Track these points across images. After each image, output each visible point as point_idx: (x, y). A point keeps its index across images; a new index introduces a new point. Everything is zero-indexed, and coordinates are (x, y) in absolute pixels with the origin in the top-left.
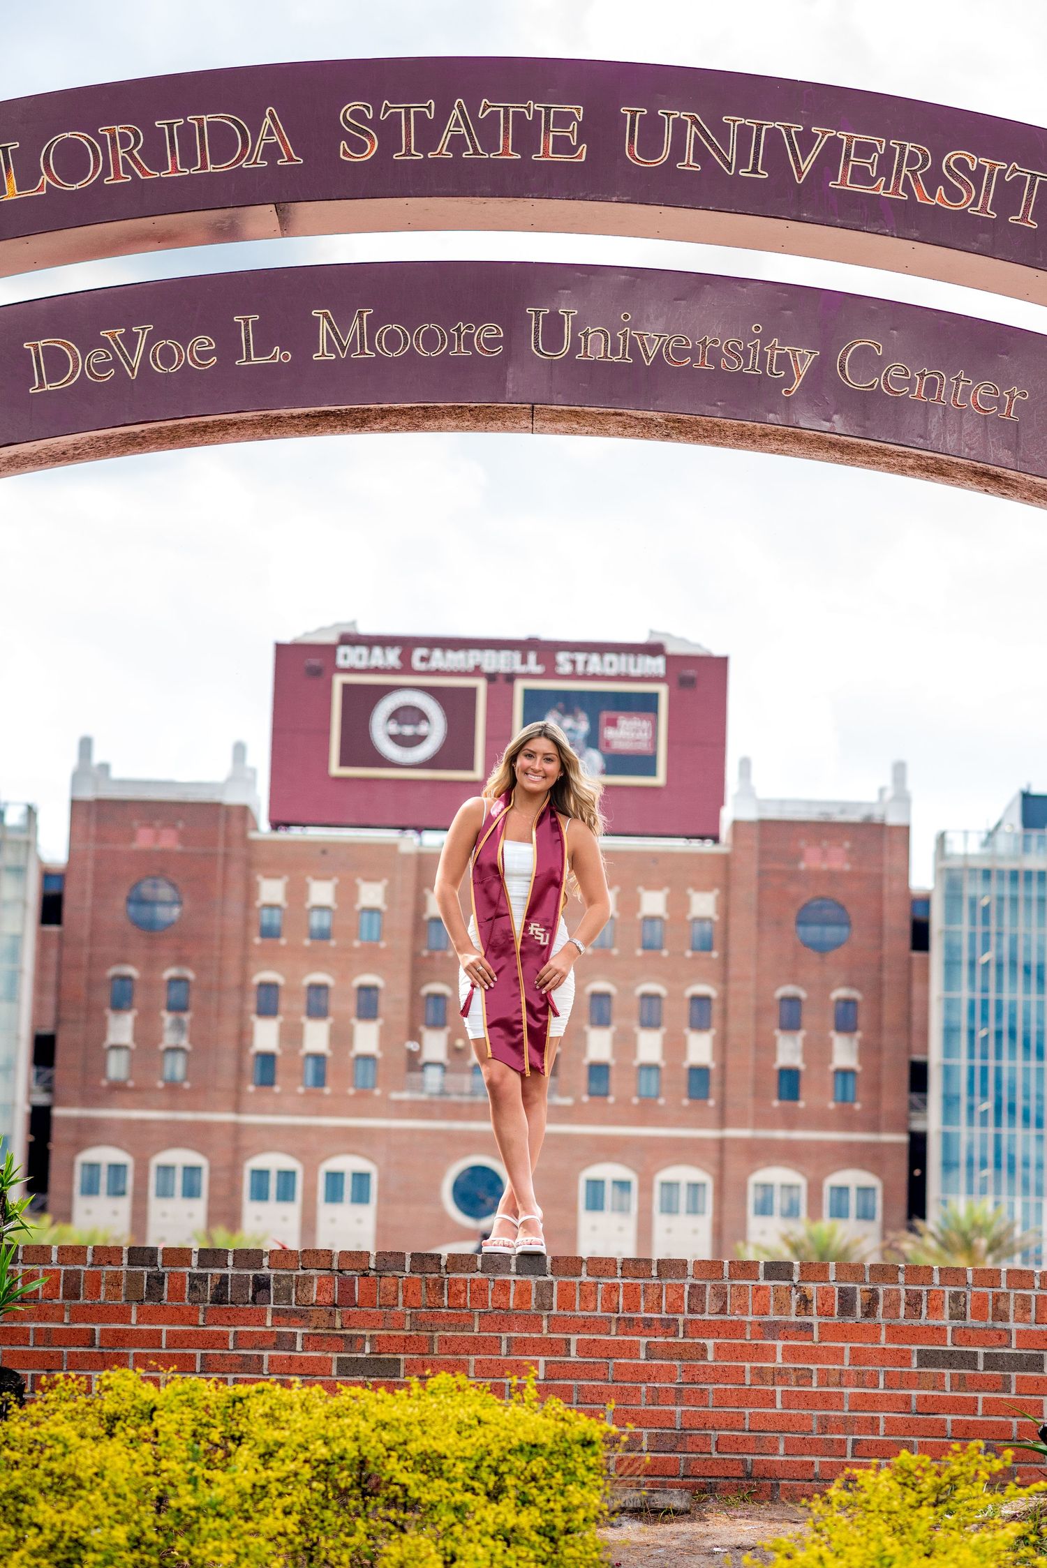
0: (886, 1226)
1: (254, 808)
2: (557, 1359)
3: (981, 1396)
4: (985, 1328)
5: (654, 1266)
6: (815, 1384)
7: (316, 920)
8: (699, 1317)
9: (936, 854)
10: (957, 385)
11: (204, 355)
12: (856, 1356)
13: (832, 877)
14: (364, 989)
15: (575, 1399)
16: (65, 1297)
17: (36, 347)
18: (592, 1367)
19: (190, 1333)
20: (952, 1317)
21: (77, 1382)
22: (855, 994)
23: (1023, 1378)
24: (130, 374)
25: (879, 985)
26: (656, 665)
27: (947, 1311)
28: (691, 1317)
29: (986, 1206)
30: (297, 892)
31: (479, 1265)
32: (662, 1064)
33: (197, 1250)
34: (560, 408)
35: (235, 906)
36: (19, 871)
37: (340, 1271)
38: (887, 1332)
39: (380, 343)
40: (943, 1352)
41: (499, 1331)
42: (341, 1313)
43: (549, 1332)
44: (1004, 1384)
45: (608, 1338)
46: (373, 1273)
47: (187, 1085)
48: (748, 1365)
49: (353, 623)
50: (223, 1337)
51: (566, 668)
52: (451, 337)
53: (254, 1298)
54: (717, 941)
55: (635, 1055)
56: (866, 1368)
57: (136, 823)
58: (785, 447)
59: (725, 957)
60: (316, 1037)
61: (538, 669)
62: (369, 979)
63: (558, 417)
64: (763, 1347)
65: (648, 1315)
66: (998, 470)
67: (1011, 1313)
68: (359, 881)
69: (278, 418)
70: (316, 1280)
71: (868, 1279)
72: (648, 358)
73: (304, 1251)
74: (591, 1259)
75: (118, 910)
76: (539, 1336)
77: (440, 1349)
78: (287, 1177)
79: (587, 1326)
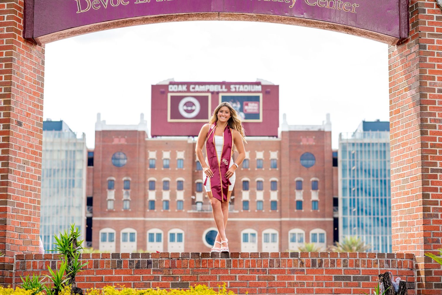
0: (327, 244)
1: (147, 132)
2: (233, 281)
3: (352, 288)
4: (353, 269)
5: (260, 254)
6: (305, 286)
7: (165, 163)
8: (272, 268)
9: (339, 139)
10: (339, 3)
11: (125, 1)
12: (317, 278)
13: (310, 146)
14: (179, 182)
15: (238, 292)
16: (94, 268)
18: (243, 283)
19: (130, 277)
20: (343, 267)
21: (97, 290)
22: (317, 179)
23: (364, 283)
24: (105, 7)
25: (324, 177)
26: (259, 88)
27: (342, 265)
28: (270, 268)
29: (355, 238)
30: (159, 155)
31: (210, 256)
32: (264, 200)
33: (131, 253)
34: (226, 13)
35: (142, 160)
36: (81, 151)
37: (171, 258)
38: (325, 271)
40: (341, 276)
41: (216, 274)
42: (172, 270)
43: (230, 274)
44: (359, 285)
45: (247, 275)
46: (180, 259)
47: (130, 210)
48: (286, 282)
49: (173, 79)
50: (139, 278)
51: (233, 90)
53: (147, 266)
54: (278, 165)
55: (256, 198)
56: (320, 281)
57: (113, 137)
58: (291, 22)
59: (280, 171)
60: (166, 195)
61: (225, 90)
62: (180, 179)
63: (226, 16)
64: (291, 276)
65: (258, 268)
66: (351, 27)
67: (360, 265)
68: (177, 151)
69: (147, 18)
70: (164, 261)
71: (320, 256)
73: (163, 253)
74: (242, 253)
75: (109, 161)
76: (228, 275)
77: (200, 279)
78: (159, 235)
79: (241, 272)
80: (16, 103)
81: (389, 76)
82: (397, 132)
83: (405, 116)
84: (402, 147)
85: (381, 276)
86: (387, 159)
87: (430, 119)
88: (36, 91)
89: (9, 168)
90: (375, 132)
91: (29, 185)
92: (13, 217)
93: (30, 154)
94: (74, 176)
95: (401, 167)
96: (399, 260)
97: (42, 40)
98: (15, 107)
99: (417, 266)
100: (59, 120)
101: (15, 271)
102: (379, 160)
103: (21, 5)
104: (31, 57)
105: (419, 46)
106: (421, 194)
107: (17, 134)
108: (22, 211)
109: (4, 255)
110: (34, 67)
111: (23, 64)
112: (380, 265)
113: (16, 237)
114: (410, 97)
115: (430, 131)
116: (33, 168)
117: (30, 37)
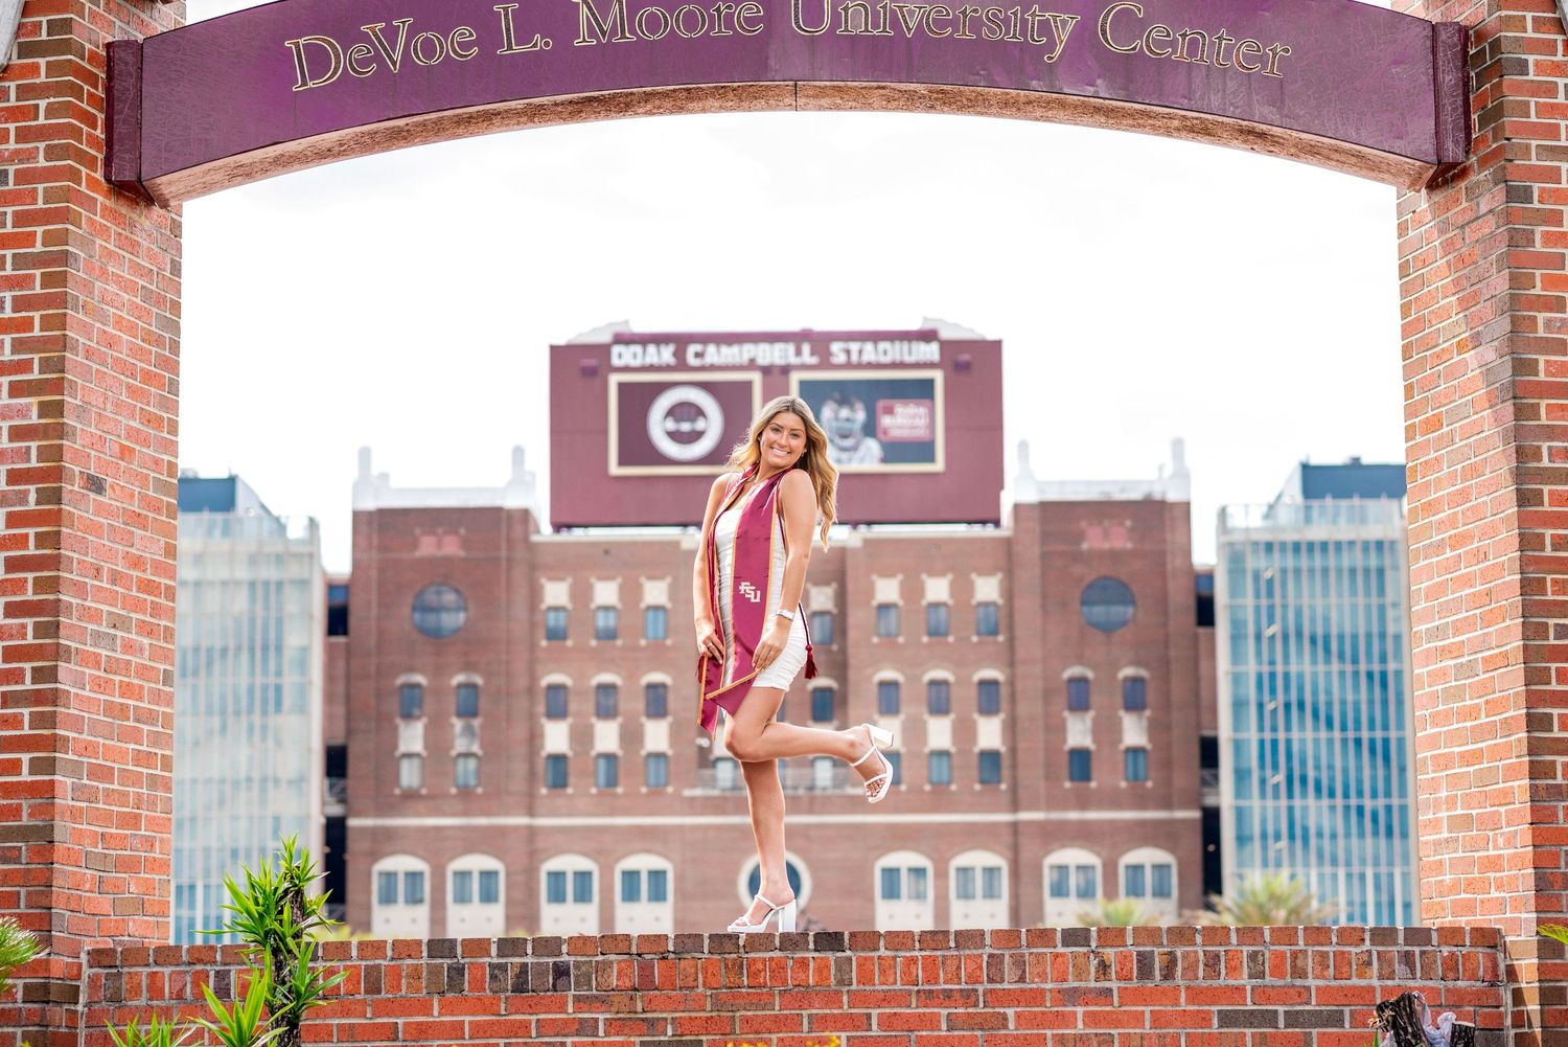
0: (1181, 904)
1: (535, 513)
2: (859, 1034)
4: (1284, 986)
5: (952, 937)
7: (603, 621)
8: (999, 986)
9: (1217, 529)
10: (1220, 44)
11: (465, 46)
12: (1157, 1020)
13: (1115, 556)
14: (651, 687)
16: (366, 992)
17: (297, 45)
18: (894, 1040)
19: (493, 1023)
20: (1250, 977)
22: (1143, 673)
23: (1324, 1034)
24: (392, 68)
25: (1165, 662)
26: (931, 351)
27: (1246, 970)
28: (990, 986)
29: (1282, 880)
30: (581, 594)
31: (778, 944)
32: (953, 750)
33: (495, 940)
34: (822, 84)
35: (520, 611)
36: (304, 584)
37: (639, 955)
38: (1187, 995)
39: (640, 26)
40: (1244, 1011)
41: (800, 1008)
42: (642, 997)
43: (850, 1007)
44: (1305, 1042)
45: (909, 1011)
46: (672, 956)
47: (479, 790)
48: (1049, 1033)
49: (626, 322)
50: (526, 1025)
51: (841, 358)
52: (711, 17)
53: (554, 985)
54: (1002, 625)
55: (925, 742)
56: (1167, 1031)
57: (418, 531)
58: (1050, 114)
59: (1011, 641)
60: (607, 736)
61: (814, 360)
62: (657, 677)
63: (821, 93)
64: (1063, 1014)
65: (947, 987)
66: (1264, 127)
67: (1310, 970)
68: (643, 580)
69: (542, 106)
70: (615, 965)
71: (1165, 942)
72: (909, 30)
73: (603, 937)
74: (889, 933)
75: (404, 618)
76: (840, 1011)
77: (741, 1029)
78: (583, 877)
79: (887, 999)
80: (82, 412)
81: (1402, 297)
82: (1433, 496)
83: (1461, 440)
84: (1452, 550)
85: (1387, 1007)
86: (1390, 597)
87: (1550, 448)
88: (153, 368)
89: (62, 641)
90: (1344, 503)
91: (131, 702)
92: (75, 815)
93: (134, 593)
94: (279, 674)
95: (1449, 619)
96: (1446, 950)
97: (173, 189)
98: (79, 426)
99: (1512, 973)
100: (225, 475)
101: (86, 1009)
102: (1361, 600)
103: (97, 67)
104: (133, 246)
105: (1507, 192)
106: (1521, 715)
107: (88, 522)
108: (108, 793)
109: (47, 951)
110: (145, 284)
111: (104, 272)
112: (1380, 968)
113: (88, 886)
114: (1478, 371)
115: (1551, 493)
116: (146, 641)
117: (129, 176)
